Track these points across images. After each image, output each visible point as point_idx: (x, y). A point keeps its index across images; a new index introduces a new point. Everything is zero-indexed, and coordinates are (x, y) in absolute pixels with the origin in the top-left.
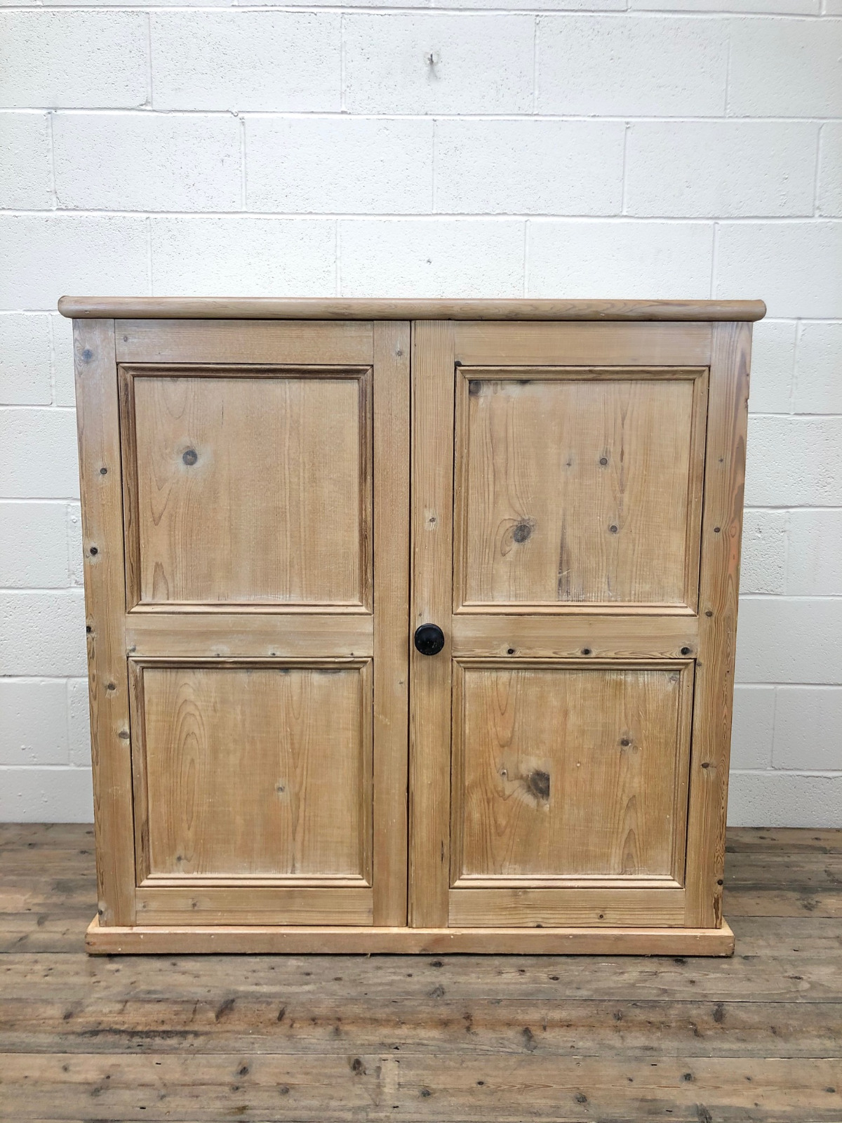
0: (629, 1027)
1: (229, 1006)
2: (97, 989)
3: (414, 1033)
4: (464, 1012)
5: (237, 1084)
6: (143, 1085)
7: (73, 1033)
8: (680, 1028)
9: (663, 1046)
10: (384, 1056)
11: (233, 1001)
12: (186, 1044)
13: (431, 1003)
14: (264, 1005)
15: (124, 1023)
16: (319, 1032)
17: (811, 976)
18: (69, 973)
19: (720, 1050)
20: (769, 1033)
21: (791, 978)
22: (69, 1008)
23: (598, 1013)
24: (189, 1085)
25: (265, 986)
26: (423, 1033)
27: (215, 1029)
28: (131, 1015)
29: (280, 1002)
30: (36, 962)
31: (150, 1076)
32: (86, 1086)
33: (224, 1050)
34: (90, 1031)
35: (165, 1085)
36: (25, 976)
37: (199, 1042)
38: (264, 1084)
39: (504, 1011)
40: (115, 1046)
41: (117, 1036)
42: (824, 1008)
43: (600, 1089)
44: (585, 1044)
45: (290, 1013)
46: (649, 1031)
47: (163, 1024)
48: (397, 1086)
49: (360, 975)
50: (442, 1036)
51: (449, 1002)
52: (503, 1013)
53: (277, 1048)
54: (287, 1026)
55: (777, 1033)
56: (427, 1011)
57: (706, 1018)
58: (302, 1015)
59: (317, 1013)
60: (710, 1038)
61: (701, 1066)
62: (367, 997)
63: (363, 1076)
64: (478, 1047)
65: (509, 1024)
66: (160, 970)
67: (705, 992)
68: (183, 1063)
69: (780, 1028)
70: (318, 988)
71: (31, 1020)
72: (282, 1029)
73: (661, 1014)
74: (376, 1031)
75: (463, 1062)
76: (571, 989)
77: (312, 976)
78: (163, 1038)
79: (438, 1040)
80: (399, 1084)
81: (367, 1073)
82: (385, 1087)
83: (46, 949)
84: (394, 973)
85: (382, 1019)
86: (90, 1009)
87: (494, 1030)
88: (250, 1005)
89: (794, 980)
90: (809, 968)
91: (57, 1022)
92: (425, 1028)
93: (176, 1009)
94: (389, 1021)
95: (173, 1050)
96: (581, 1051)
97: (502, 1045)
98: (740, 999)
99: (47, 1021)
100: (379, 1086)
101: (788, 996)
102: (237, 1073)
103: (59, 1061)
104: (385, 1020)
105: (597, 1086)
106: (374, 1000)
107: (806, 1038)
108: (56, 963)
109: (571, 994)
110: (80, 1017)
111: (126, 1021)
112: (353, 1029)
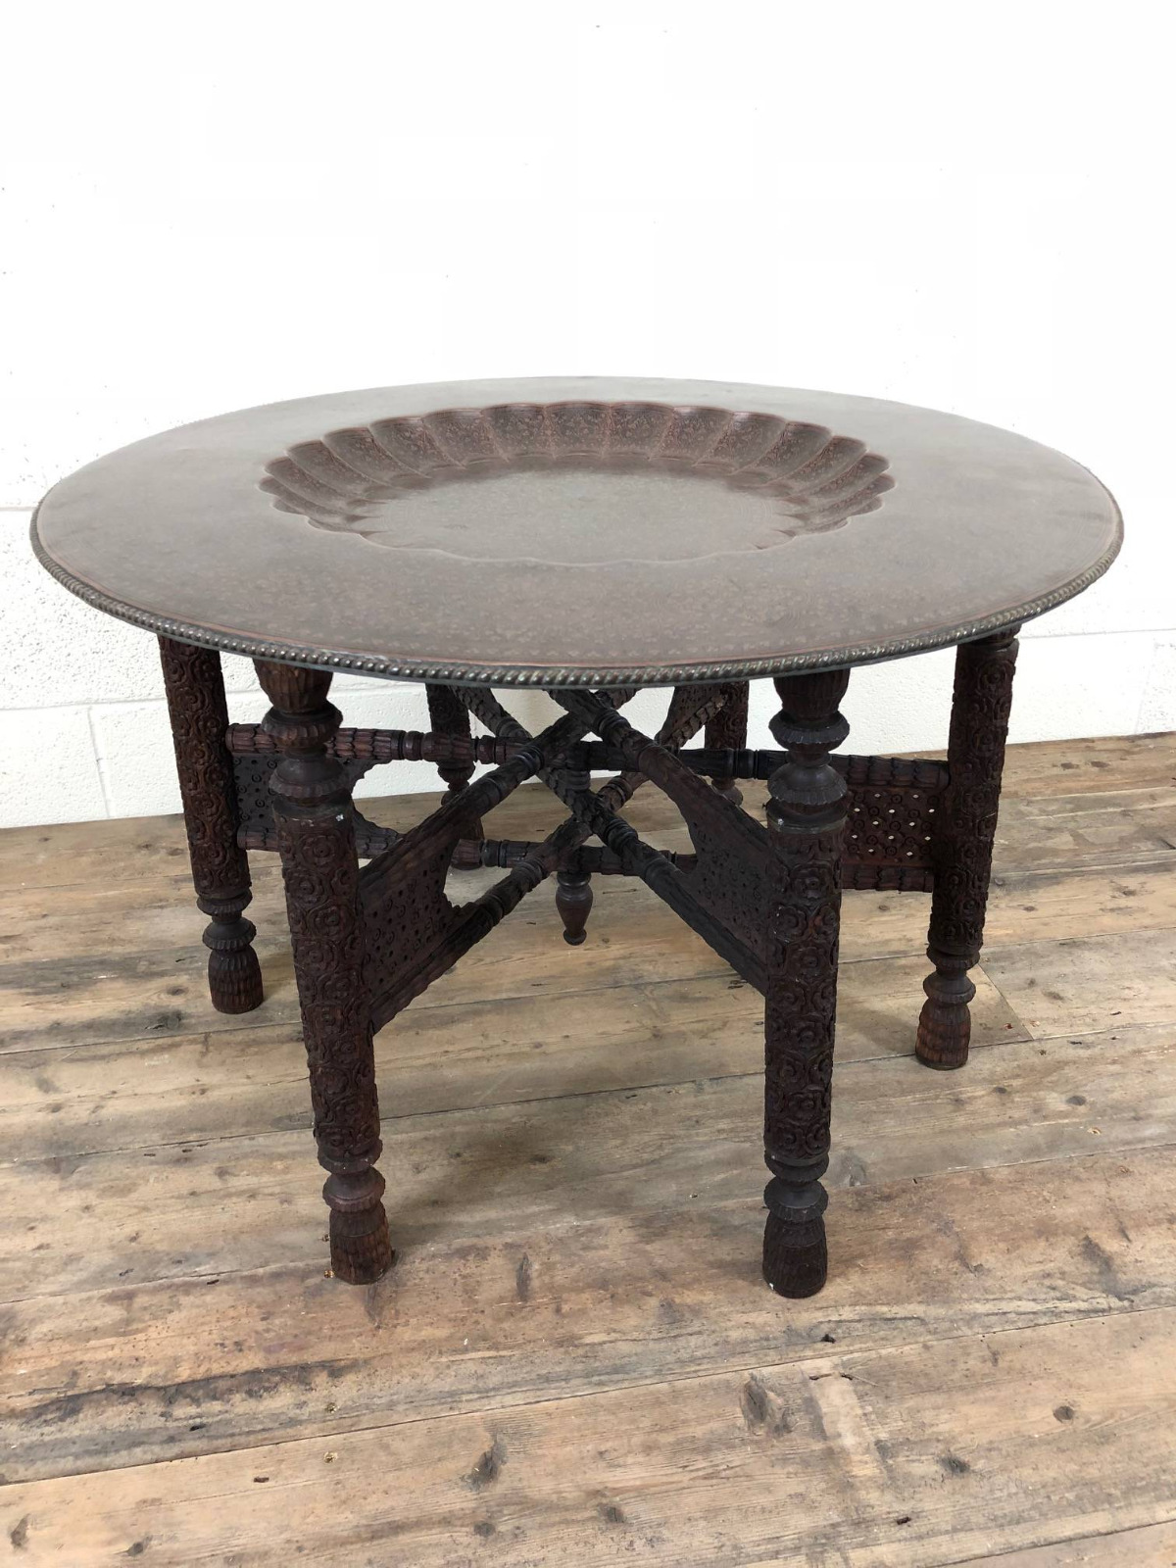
2: (42, 1268)
5: (483, 1514)
10: (809, 1366)
12: (316, 1401)
14: (472, 1258)
15: (139, 1362)
16: (631, 1319)
24: (361, 1539)
27: (372, 1347)
28: (152, 1333)
29: (508, 1246)
34: (52, 1403)
37: (346, 1391)
38: (555, 1499)
39: (1016, 1200)
40: (132, 1440)
41: (133, 1404)
45: (540, 1275)
47: (241, 1350)
48: (878, 1454)
49: (661, 1147)
51: (887, 1190)
52: (1016, 1205)
54: (547, 1314)
59: (603, 1264)
63: (786, 1437)
64: (1005, 1306)
66: (193, 1194)
68: (324, 1466)
72: (539, 1323)
76: (1122, 1123)
77: (554, 1163)
78: (250, 1393)
80: (880, 1447)
81: (789, 1424)
82: (849, 1459)
84: (732, 1130)
86: (44, 1328)
87: (1020, 1254)
92: (864, 1271)
93: (260, 1301)
95: (287, 1429)
97: (1058, 1294)
100: (834, 1459)
102: (474, 1478)
109: (1129, 1136)
110: (20, 1361)
111: (142, 1353)
112: (708, 1297)
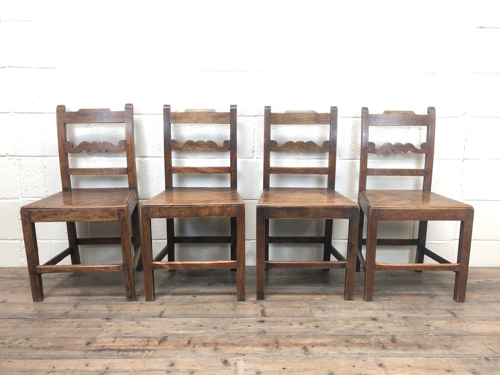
0: (352, 345)
1: (165, 339)
2: (102, 333)
3: (252, 349)
4: (275, 340)
5: (169, 370)
6: (124, 371)
7: (91, 350)
8: (376, 345)
9: (368, 353)
10: (238, 358)
11: (166, 337)
12: (144, 354)
13: (259, 337)
14: (181, 338)
15: (115, 346)
16: (207, 349)
17: (434, 324)
18: (89, 326)
19: (395, 354)
20: (417, 347)
21: (426, 325)
22: (89, 340)
23: (337, 340)
24: (146, 371)
25: (181, 331)
26: (256, 349)
27: (158, 348)
28: (119, 343)
29: (189, 337)
30: (73, 322)
31: (127, 367)
32: (97, 372)
33: (162, 357)
34: (98, 350)
35: (135, 371)
36: (68, 328)
37: (151, 353)
38: (182, 370)
39: (294, 340)
40: (110, 355)
41: (112, 351)
42: (442, 337)
43: (340, 370)
44: (332, 352)
45: (193, 342)
46: (361, 347)
47: (134, 346)
48: (245, 370)
49: (226, 326)
50: (265, 350)
51: (268, 336)
52: (293, 341)
53: (188, 355)
54: (192, 347)
55: (421, 347)
56: (258, 340)
57: (387, 341)
58: (199, 342)
59: (206, 341)
60: (390, 349)
61: (386, 361)
62: (229, 335)
63: (229, 366)
64: (282, 354)
65: (296, 345)
66: (132, 325)
67: (386, 331)
68: (143, 362)
69: (422, 345)
70: (206, 332)
71: (70, 345)
72: (190, 348)
73: (366, 340)
74: (234, 348)
75: (275, 360)
76: (324, 331)
77: (203, 327)
78: (133, 352)
79: (263, 351)
80: (246, 369)
81: (230, 365)
82: (239, 370)
83: (78, 317)
84: (242, 325)
85: (237, 344)
86: (99, 340)
87: (289, 347)
88: (174, 339)
89: (427, 326)
90: (434, 321)
91: (83, 346)
92: (257, 347)
93: (140, 340)
94: (240, 344)
95: (138, 357)
96: (330, 355)
97: (293, 354)
98: (403, 333)
99: (78, 346)
100: (236, 370)
101: (425, 332)
102: (169, 366)
103: (84, 362)
104: (238, 344)
105: (339, 369)
106: (233, 336)
107: (434, 349)
108: (83, 322)
109: (324, 333)
110: (94, 344)
111: (116, 345)
112: (223, 348)
